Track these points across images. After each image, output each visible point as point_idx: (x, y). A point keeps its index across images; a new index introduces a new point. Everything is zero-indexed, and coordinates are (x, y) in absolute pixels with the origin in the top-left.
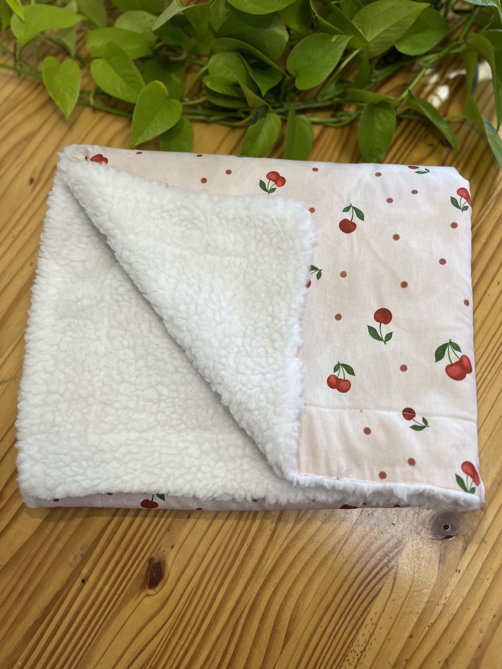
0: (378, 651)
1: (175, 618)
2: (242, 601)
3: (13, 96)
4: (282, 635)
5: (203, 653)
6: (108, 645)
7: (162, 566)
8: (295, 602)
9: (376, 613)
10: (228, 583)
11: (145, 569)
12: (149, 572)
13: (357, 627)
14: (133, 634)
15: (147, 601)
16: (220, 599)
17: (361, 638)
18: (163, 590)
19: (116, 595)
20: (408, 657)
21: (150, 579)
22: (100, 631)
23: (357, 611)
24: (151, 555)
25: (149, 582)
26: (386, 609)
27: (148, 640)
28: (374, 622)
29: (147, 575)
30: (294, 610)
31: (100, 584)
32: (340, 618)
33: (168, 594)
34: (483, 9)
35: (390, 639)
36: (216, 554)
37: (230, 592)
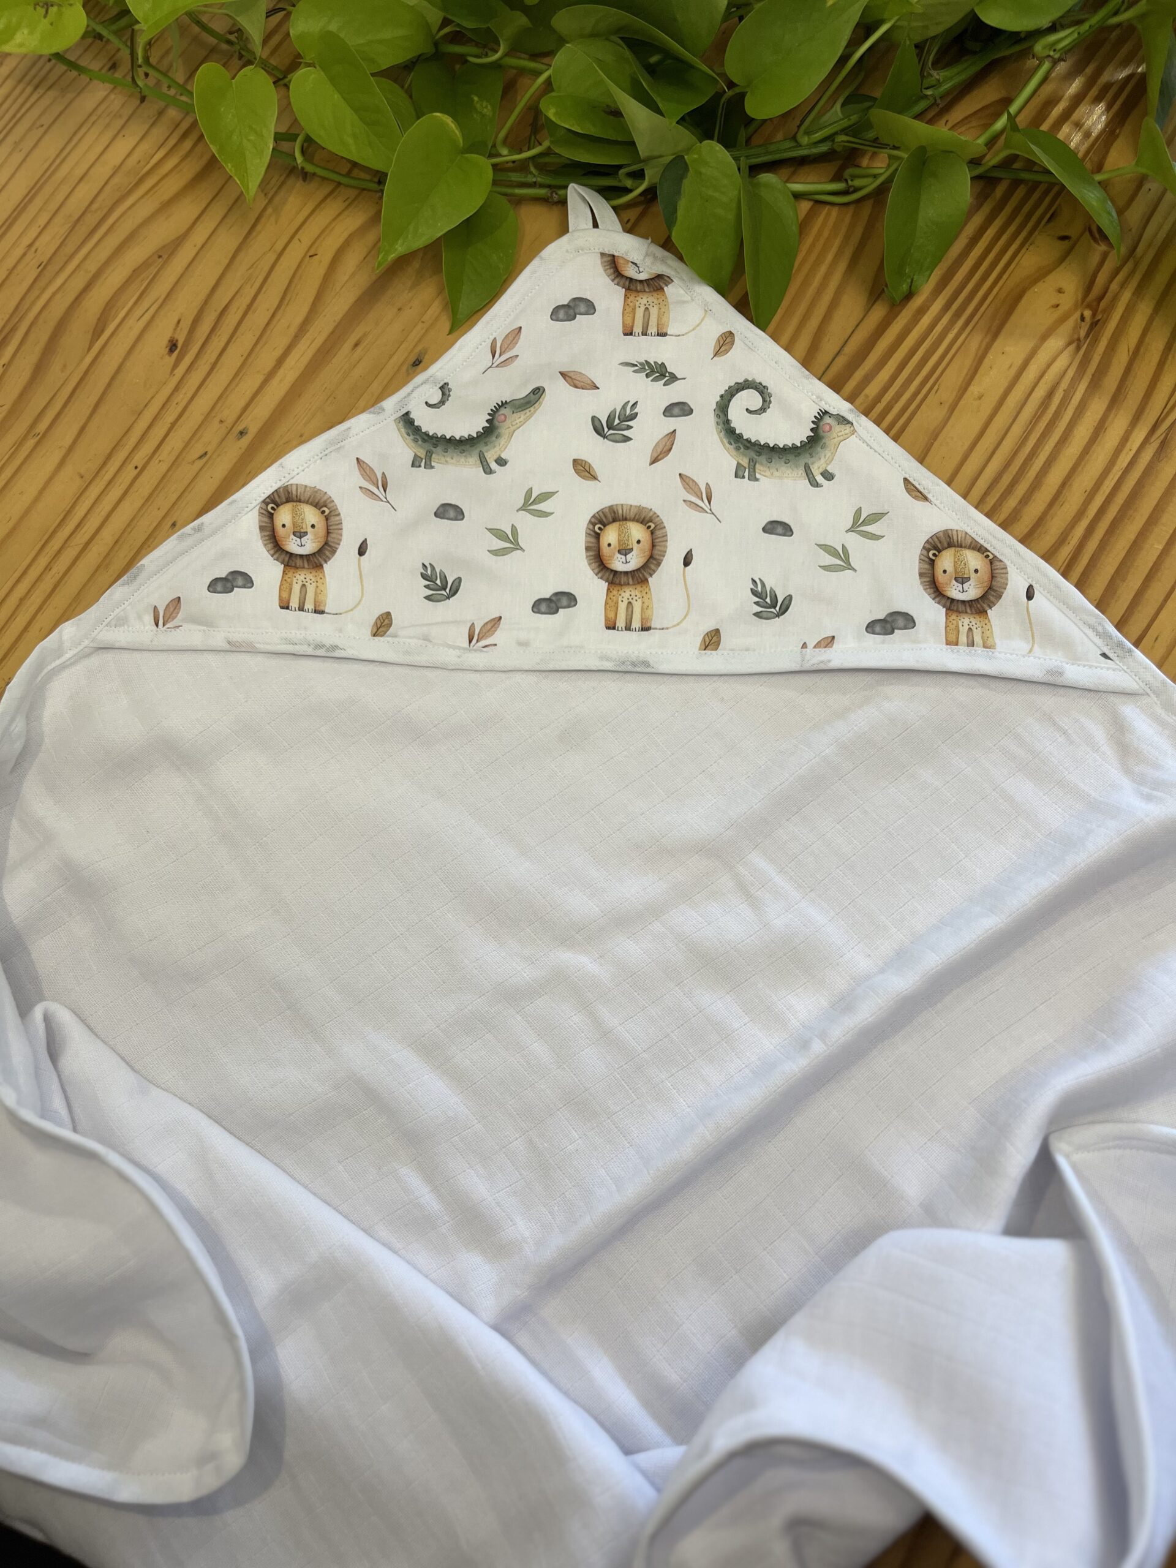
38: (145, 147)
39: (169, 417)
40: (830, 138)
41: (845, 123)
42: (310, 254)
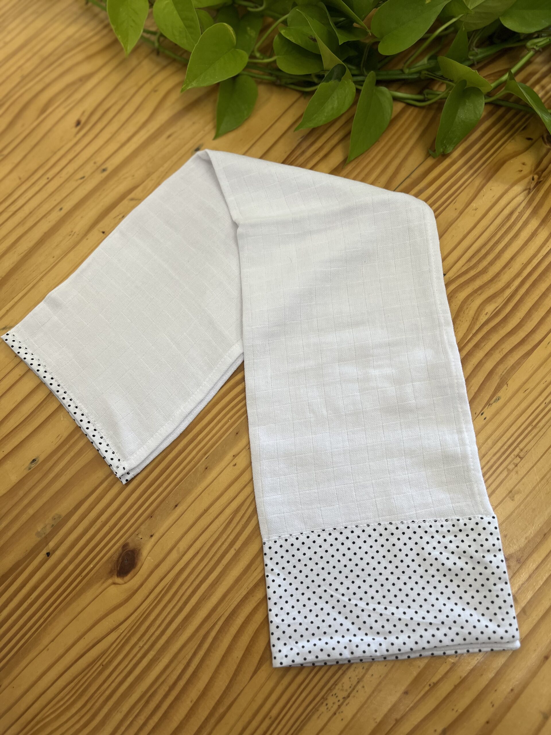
0: (363, 702)
1: (139, 614)
2: (217, 611)
4: (255, 659)
5: (163, 660)
6: (60, 629)
7: (136, 554)
10: (206, 587)
11: (117, 555)
12: (120, 559)
14: (90, 623)
15: (113, 590)
16: (194, 604)
17: (346, 682)
18: (132, 581)
19: (80, 576)
20: (398, 716)
21: (120, 566)
22: (55, 612)
24: (126, 540)
25: (118, 568)
27: (105, 634)
29: (118, 561)
31: (65, 561)
33: (137, 586)
35: (380, 690)
36: (198, 553)
37: (206, 598)
39: (70, 157)
40: (419, 72)
41: (428, 66)
42: (155, 90)
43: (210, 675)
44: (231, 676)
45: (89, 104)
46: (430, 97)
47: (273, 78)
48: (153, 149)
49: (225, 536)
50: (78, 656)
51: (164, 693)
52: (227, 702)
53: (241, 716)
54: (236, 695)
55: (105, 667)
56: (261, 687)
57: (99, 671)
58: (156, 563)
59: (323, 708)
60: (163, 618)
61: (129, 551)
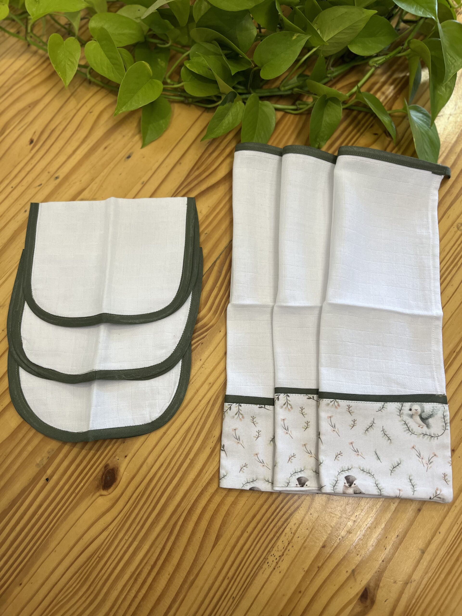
0: (294, 557)
2: (181, 506)
3: (22, 69)
4: (213, 537)
5: (144, 547)
6: (63, 535)
7: (115, 471)
8: (227, 510)
9: (295, 524)
10: (171, 490)
11: (101, 473)
12: (104, 476)
13: (278, 535)
14: (85, 528)
15: (100, 500)
16: (163, 503)
17: (280, 545)
18: (114, 492)
19: (74, 493)
20: (320, 565)
21: (104, 482)
22: (57, 523)
23: (279, 521)
24: (107, 462)
25: (103, 484)
26: (304, 522)
27: (98, 534)
28: (293, 532)
29: (102, 478)
30: (224, 517)
31: (61, 483)
32: (264, 526)
33: (118, 495)
34: (427, 21)
35: (305, 548)
36: (162, 465)
37: (172, 497)
38: (28, 64)
39: (28, 169)
40: (292, 89)
41: (298, 84)
42: (90, 112)
43: (181, 553)
44: (196, 552)
45: (38, 126)
46: (301, 106)
47: (182, 99)
48: (94, 159)
49: (181, 450)
50: (80, 553)
51: (148, 571)
52: (195, 571)
53: (207, 580)
54: (202, 565)
55: (101, 558)
56: (220, 557)
57: (97, 562)
58: (131, 476)
59: (265, 566)
60: (141, 516)
61: (110, 469)
